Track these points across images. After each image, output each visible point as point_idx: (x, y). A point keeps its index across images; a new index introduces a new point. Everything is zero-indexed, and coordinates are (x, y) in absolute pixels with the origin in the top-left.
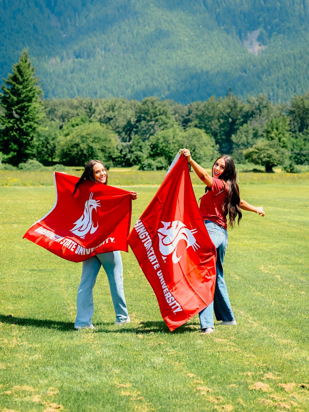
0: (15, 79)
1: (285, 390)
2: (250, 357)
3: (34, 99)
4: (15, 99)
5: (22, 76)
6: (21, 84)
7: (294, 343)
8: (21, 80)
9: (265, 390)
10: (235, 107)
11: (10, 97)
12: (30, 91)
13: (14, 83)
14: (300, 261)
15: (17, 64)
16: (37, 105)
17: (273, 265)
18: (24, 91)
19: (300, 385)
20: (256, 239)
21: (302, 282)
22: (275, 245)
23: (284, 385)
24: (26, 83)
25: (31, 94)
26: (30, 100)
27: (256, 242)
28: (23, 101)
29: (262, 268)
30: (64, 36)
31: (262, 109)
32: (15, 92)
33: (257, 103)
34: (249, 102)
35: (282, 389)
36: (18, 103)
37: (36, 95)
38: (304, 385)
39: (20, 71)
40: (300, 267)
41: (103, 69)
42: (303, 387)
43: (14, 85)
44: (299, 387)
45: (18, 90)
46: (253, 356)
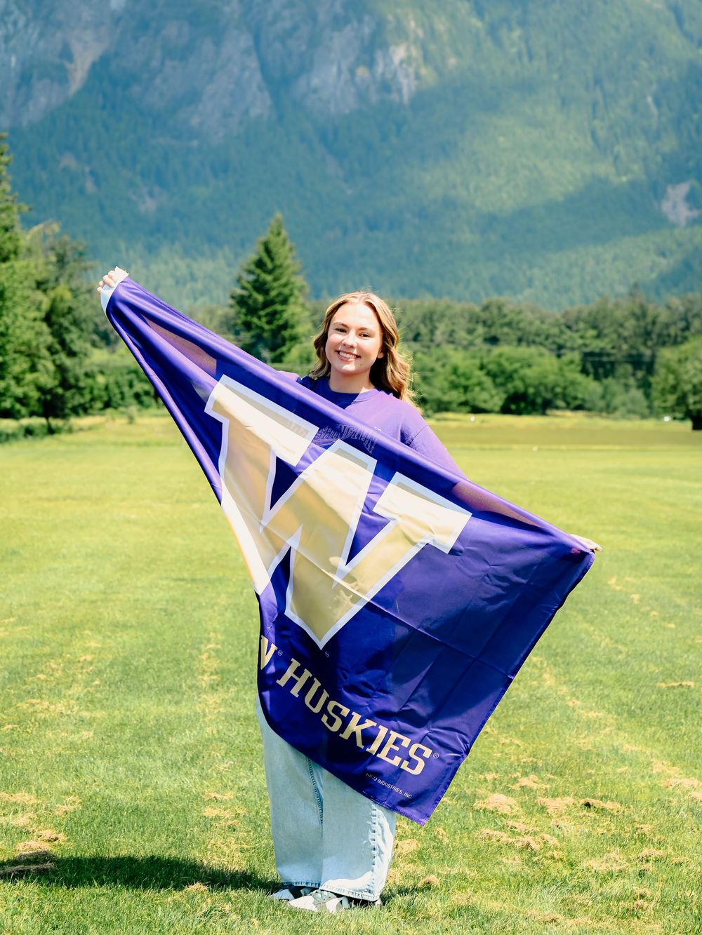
0: (260, 264)
1: (548, 810)
2: (511, 744)
3: (292, 300)
4: (260, 298)
5: (272, 259)
6: (270, 272)
7: (611, 718)
8: (270, 265)
9: (505, 810)
10: (644, 315)
11: (250, 296)
12: (285, 285)
13: (258, 271)
14: (690, 570)
15: (263, 238)
16: (298, 310)
17: (636, 576)
18: (275, 284)
19: (582, 801)
20: (623, 532)
21: (678, 606)
22: (653, 544)
23: (548, 802)
24: (278, 272)
25: (286, 291)
26: (285, 301)
27: (622, 537)
28: (272, 302)
29: (613, 581)
30: (350, 192)
31: (690, 320)
32: (260, 287)
33: (682, 309)
34: (669, 307)
35: (543, 809)
36: (266, 304)
37: (296, 292)
38: (591, 801)
39: (268, 251)
40: (685, 581)
41: (416, 249)
42: (588, 805)
43: (259, 275)
44: (579, 806)
45: (264, 283)
46: (517, 742)
